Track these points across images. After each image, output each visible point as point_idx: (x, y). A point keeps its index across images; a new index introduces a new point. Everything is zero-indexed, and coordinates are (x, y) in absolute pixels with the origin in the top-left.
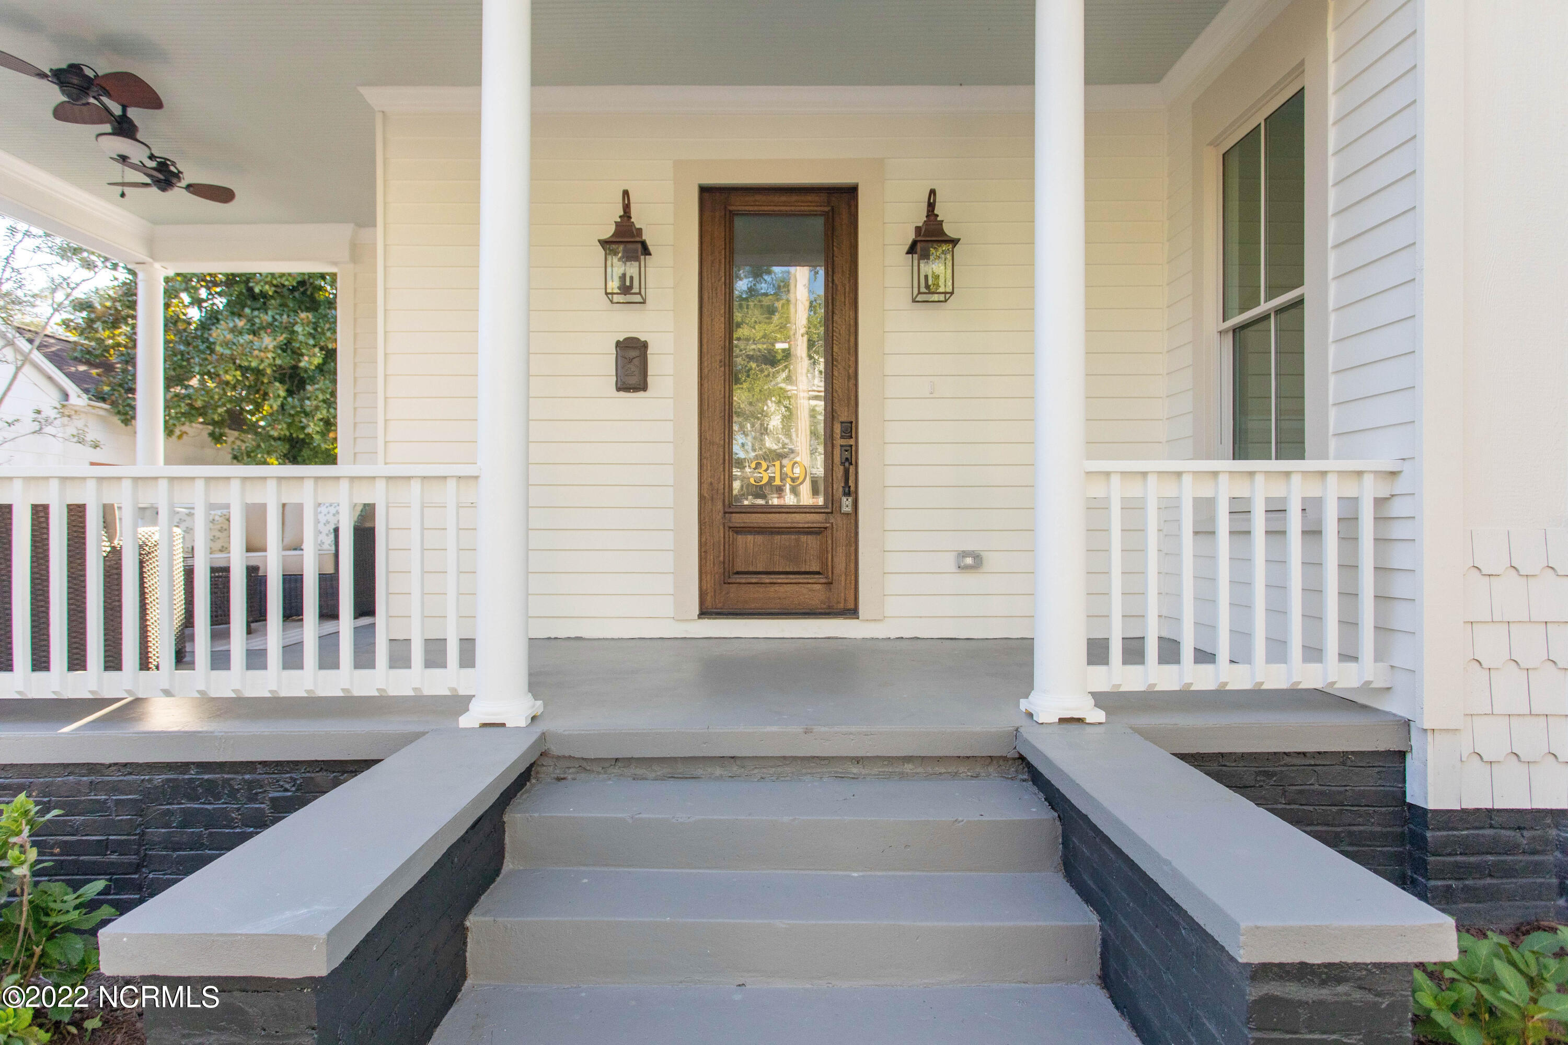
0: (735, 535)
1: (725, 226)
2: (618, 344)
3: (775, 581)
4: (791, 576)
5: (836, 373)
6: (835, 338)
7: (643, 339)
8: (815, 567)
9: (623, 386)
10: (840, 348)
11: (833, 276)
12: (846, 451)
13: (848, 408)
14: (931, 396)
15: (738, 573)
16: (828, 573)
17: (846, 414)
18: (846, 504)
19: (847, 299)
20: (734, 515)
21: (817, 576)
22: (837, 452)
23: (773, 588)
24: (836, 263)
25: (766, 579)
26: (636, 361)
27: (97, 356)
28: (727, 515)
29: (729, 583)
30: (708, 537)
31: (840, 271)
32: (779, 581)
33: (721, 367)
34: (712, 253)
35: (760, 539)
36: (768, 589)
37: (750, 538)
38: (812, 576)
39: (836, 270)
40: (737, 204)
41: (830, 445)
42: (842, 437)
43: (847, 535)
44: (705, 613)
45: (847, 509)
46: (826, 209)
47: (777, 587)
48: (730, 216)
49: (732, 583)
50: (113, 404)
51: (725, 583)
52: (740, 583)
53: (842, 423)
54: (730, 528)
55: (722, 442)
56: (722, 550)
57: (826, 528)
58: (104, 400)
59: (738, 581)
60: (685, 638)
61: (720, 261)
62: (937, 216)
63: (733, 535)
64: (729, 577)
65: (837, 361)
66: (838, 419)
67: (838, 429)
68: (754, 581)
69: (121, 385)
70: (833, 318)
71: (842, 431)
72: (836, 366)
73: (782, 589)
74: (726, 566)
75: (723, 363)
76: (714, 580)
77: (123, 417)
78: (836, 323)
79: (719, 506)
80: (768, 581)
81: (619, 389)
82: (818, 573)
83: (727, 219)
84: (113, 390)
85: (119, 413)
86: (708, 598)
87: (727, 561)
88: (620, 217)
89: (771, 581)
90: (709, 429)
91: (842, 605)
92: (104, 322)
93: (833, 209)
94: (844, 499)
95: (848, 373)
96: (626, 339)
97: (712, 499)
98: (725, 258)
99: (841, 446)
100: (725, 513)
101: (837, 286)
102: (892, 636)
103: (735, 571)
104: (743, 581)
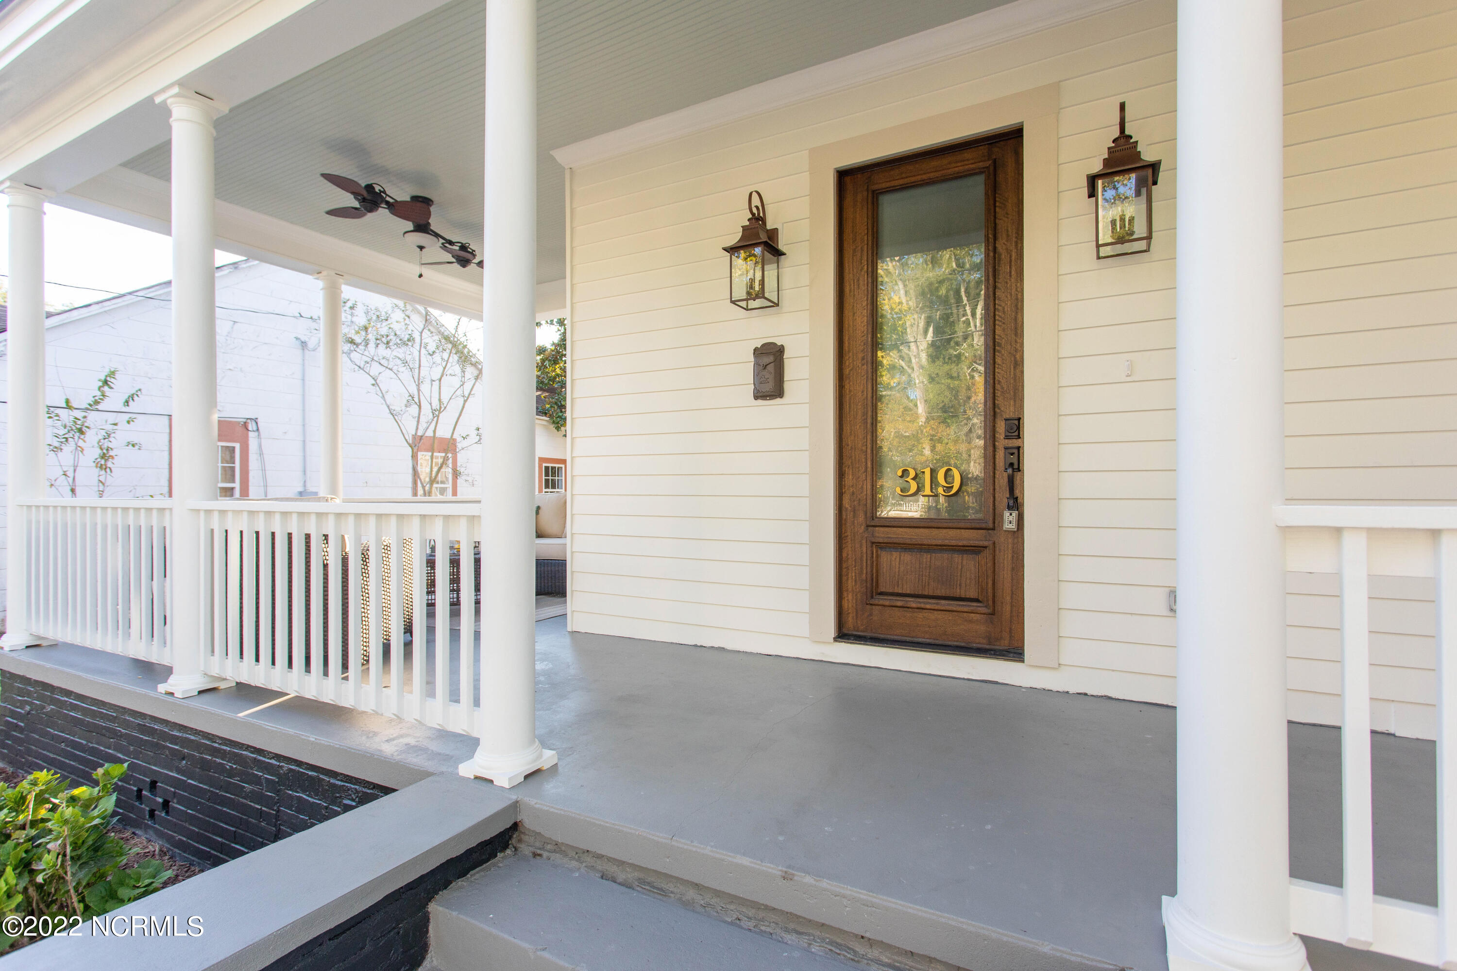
0: (879, 551)
1: (868, 208)
2: (756, 350)
3: (922, 606)
4: (943, 602)
5: (998, 360)
6: (997, 318)
7: (779, 344)
8: (972, 594)
9: (760, 395)
10: (1004, 330)
11: (995, 243)
12: (1012, 454)
13: (1015, 401)
14: (1129, 379)
15: (882, 594)
16: (988, 601)
17: (1012, 409)
18: (1009, 520)
19: (1013, 268)
20: (877, 528)
21: (975, 604)
22: (1000, 454)
23: (921, 615)
24: (999, 227)
25: (913, 603)
26: (771, 368)
27: (546, 384)
28: (870, 529)
29: (871, 604)
30: (850, 552)
31: (1004, 236)
32: (928, 606)
33: (863, 365)
34: (854, 241)
35: (907, 557)
36: (916, 614)
37: (895, 555)
38: (969, 603)
39: (999, 235)
40: (881, 181)
41: (991, 449)
42: (1007, 437)
43: (1013, 557)
44: (843, 635)
45: (1010, 526)
46: (987, 164)
47: (926, 614)
48: (875, 197)
49: (875, 605)
50: (551, 416)
51: (867, 604)
52: (884, 606)
53: (1006, 420)
54: (873, 543)
55: (864, 448)
56: (864, 567)
57: (986, 547)
58: (546, 414)
59: (881, 602)
60: (821, 661)
61: (862, 250)
62: (1131, 137)
63: (877, 551)
64: (872, 597)
65: (1000, 345)
66: (1002, 415)
67: (1001, 427)
68: (899, 604)
69: (556, 403)
70: (994, 294)
71: (1007, 431)
72: (999, 351)
73: (933, 616)
74: (869, 585)
75: (865, 361)
76: (856, 600)
77: (556, 425)
78: (999, 299)
79: (861, 518)
80: (914, 605)
81: (756, 397)
82: (977, 600)
83: (870, 201)
84: (551, 407)
85: (554, 422)
86: (850, 619)
87: (869, 579)
88: (748, 220)
89: (919, 605)
90: (851, 435)
91: (1007, 642)
92: (550, 360)
93: (995, 161)
94: (1007, 514)
95: (1015, 358)
96: (763, 345)
97: (854, 511)
98: (867, 244)
99: (1006, 448)
100: (868, 526)
101: (1000, 255)
102: (1072, 690)
103: (879, 591)
104: (887, 603)
